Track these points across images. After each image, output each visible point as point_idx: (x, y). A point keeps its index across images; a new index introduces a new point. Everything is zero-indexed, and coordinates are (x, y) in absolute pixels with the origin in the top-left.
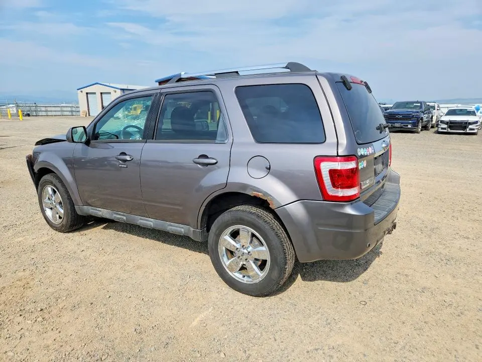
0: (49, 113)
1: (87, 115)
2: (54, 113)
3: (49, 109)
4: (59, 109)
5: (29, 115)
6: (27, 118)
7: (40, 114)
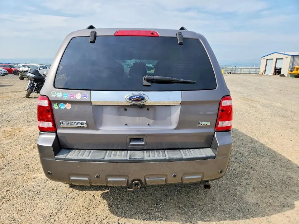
0: (242, 72)
1: (264, 73)
2: (244, 72)
3: (243, 70)
4: (248, 70)
5: (230, 73)
6: (229, 75)
7: (237, 72)
